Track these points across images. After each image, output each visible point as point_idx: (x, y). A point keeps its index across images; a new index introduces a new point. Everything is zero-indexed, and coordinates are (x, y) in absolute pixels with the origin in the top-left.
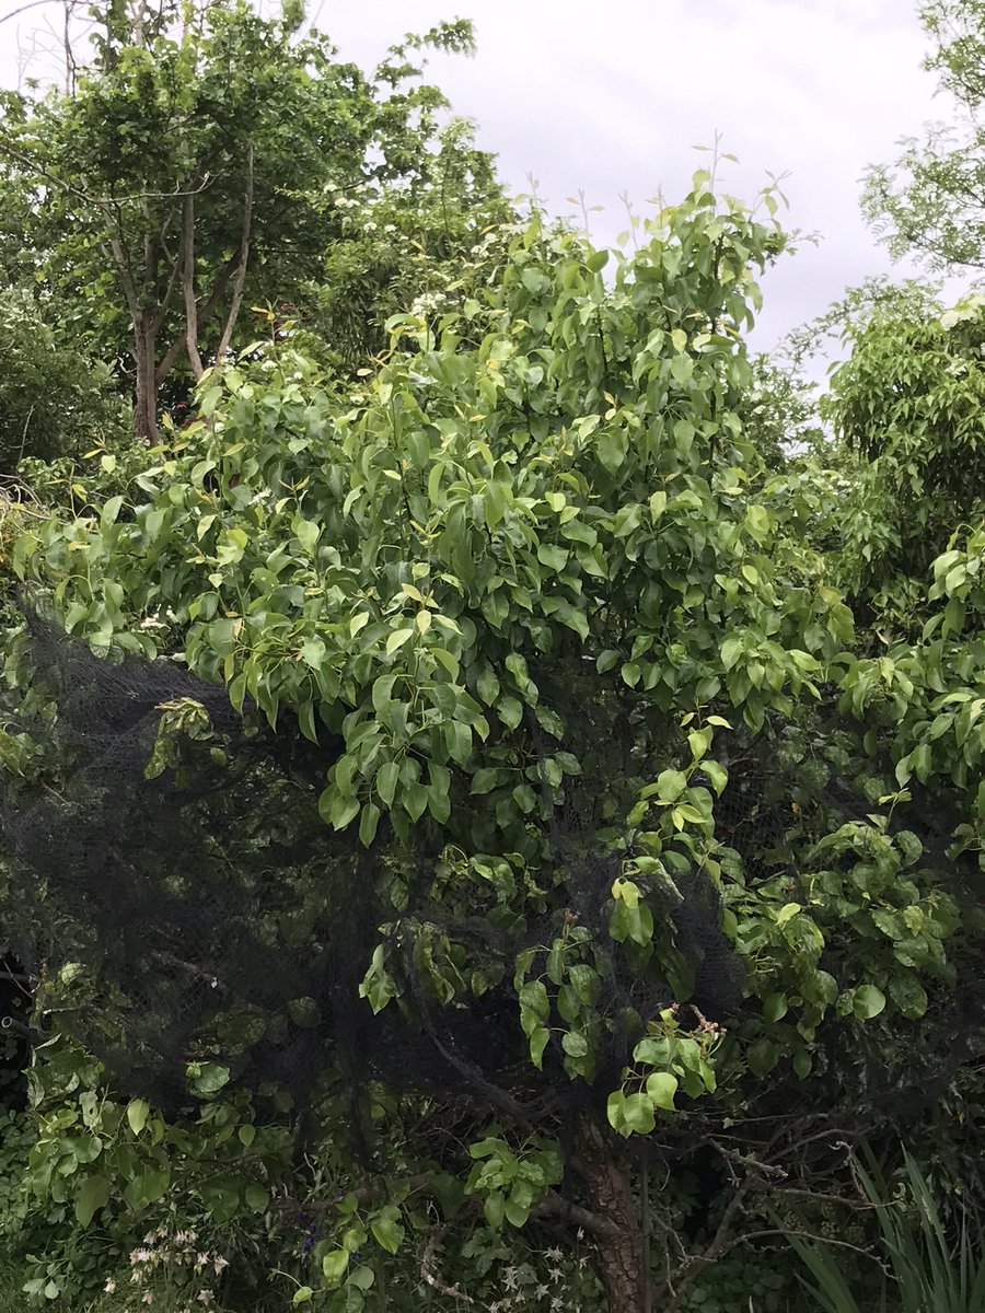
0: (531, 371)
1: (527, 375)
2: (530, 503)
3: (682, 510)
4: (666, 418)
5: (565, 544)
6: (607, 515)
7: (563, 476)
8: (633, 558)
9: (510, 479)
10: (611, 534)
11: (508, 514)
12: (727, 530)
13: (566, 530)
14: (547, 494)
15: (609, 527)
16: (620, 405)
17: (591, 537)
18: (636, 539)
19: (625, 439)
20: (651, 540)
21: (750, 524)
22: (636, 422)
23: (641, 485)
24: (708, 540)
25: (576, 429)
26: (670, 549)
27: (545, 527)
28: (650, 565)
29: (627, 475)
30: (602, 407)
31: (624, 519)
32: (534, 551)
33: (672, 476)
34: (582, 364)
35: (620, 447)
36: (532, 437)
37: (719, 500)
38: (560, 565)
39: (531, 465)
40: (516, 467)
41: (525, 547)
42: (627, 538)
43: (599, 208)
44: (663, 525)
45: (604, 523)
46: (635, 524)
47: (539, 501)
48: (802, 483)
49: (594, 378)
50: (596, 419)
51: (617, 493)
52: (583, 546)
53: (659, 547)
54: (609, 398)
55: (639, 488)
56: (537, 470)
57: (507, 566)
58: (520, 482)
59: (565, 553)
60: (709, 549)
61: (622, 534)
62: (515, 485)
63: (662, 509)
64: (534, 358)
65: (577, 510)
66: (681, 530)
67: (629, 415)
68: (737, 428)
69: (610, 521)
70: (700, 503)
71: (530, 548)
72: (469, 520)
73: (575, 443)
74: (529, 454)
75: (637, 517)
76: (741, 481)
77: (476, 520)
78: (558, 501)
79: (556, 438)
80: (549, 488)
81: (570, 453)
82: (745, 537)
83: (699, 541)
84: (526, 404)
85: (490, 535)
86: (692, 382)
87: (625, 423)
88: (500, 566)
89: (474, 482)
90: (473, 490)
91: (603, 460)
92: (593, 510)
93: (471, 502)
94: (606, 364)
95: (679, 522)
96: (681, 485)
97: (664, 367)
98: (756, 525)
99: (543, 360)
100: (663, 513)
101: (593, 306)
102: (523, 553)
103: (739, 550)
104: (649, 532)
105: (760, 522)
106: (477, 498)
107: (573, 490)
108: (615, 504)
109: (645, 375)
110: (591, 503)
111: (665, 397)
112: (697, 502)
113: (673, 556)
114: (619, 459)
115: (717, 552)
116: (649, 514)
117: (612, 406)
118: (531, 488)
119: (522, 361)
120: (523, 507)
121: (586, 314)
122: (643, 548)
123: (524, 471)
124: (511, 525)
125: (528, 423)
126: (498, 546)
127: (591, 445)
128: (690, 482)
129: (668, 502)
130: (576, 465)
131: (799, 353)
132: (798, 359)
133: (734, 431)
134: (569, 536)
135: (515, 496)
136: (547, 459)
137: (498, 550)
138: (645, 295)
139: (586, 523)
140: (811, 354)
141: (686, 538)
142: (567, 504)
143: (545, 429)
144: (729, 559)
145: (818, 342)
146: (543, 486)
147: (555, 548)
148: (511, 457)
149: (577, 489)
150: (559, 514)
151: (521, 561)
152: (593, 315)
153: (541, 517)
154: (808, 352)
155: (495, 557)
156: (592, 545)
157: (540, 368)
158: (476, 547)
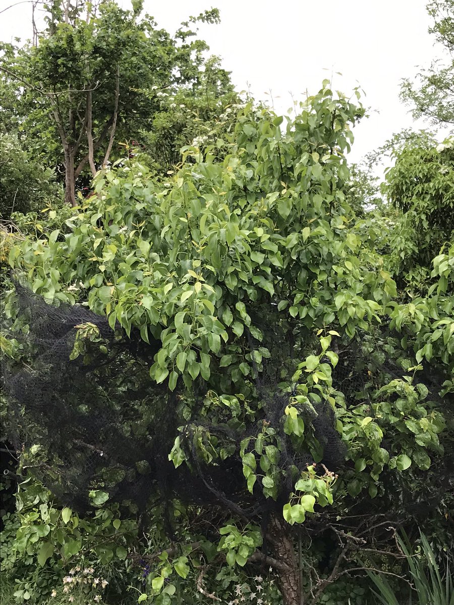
0: (248, 172)
1: (245, 174)
2: (247, 233)
4: (310, 193)
5: (263, 252)
6: (282, 238)
7: (262, 220)
8: (294, 258)
9: (238, 222)
10: (284, 247)
11: (237, 238)
12: (338, 245)
13: (264, 245)
14: (255, 228)
15: (283, 244)
16: (288, 187)
17: (275, 248)
18: (296, 249)
19: (291, 204)
20: (302, 250)
21: (348, 242)
22: (296, 195)
23: (298, 224)
24: (329, 250)
25: (268, 198)
26: (311, 254)
27: (254, 244)
28: (302, 261)
29: (291, 220)
30: (280, 188)
31: (290, 240)
32: (249, 255)
33: (312, 220)
34: (271, 168)
35: (289, 207)
36: (248, 202)
37: (334, 231)
38: (261, 261)
39: (248, 215)
40: (240, 216)
41: (245, 253)
42: (292, 249)
44: (308, 243)
45: (281, 242)
46: (295, 242)
47: (251, 232)
48: (373, 223)
49: (277, 175)
50: (277, 194)
51: (287, 228)
52: (272, 253)
53: (306, 253)
54: (283, 184)
55: (297, 226)
56: (250, 218)
57: (236, 262)
58: (242, 223)
59: (263, 255)
60: (330, 254)
61: (289, 247)
62: (240, 224)
64: (249, 166)
65: (269, 236)
66: (317, 245)
67: (292, 192)
68: (342, 198)
69: (284, 241)
71: (247, 253)
72: (219, 240)
73: (268, 205)
74: (247, 210)
75: (296, 239)
76: (344, 223)
77: (222, 241)
78: (260, 232)
79: (259, 203)
80: (256, 226)
81: (266, 210)
82: (346, 248)
83: (325, 251)
84: (245, 187)
85: (228, 247)
86: (322, 177)
87: (291, 196)
88: (233, 261)
89: (221, 223)
90: (221, 227)
91: (281, 213)
92: (276, 236)
93: (220, 232)
94: (282, 168)
95: (316, 241)
96: (317, 224)
97: (308, 170)
98: (351, 243)
99: (253, 167)
100: (308, 237)
101: (276, 142)
102: (244, 255)
103: (344, 254)
104: (302, 246)
105: (353, 241)
106: (223, 231)
107: (267, 227)
108: (286, 233)
109: (300, 174)
110: (275, 232)
111: (309, 184)
112: (324, 232)
113: (313, 257)
114: (288, 212)
115: (333, 255)
116: (302, 238)
117: (284, 188)
118: (247, 226)
119: (243, 167)
120: (244, 235)
121: (273, 146)
122: (299, 253)
123: (244, 218)
124: (238, 243)
125: (246, 196)
126: (232, 252)
127: (275, 206)
128: (321, 223)
129: (311, 232)
130: (268, 215)
131: (371, 164)
132: (370, 166)
133: (341, 200)
134: (265, 248)
135: (240, 230)
136: (254, 212)
137: (232, 254)
138: (300, 137)
139: (273, 242)
140: (377, 164)
141: (319, 249)
142: (264, 233)
143: (254, 198)
144: (339, 258)
145: (380, 159)
146: (253, 225)
147: (259, 253)
148: (238, 211)
149: (269, 226)
150: (260, 238)
151: (243, 259)
152: (276, 146)
153: (252, 239)
154: (375, 163)
155: (231, 257)
156: (275, 252)
157: (251, 170)
158: (222, 253)
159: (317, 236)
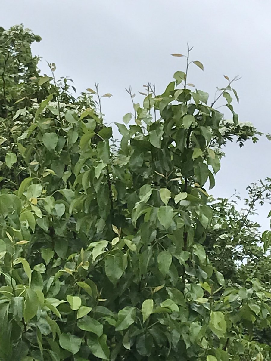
0: (57, 207)
1: (54, 210)
2: (56, 303)
3: (165, 314)
4: (155, 248)
5: (79, 334)
6: (111, 314)
7: (81, 284)
8: (128, 347)
9: (41, 285)
10: (113, 328)
11: (40, 312)
12: (196, 328)
13: (81, 323)
14: (68, 297)
15: (112, 322)
16: (122, 235)
17: (99, 329)
18: (131, 333)
19: (125, 260)
20: (141, 334)
21: (212, 325)
22: (133, 247)
23: (135, 294)
24: (181, 336)
25: (91, 250)
26: (155, 342)
27: (65, 321)
28: (140, 352)
29: (125, 286)
30: (110, 236)
31: (123, 318)
32: (57, 339)
33: (158, 288)
34: (94, 203)
35: (121, 265)
36: (55, 254)
37: (189, 306)
38: (75, 350)
39: (57, 274)
40: (45, 276)
41: (50, 335)
42: (125, 331)
43: (108, 95)
44: (150, 324)
45: (107, 319)
46: (131, 322)
47: (62, 301)
48: (249, 295)
49: (103, 215)
50: (105, 243)
51: (118, 298)
52: (93, 336)
53: (147, 339)
54: (115, 230)
55: (133, 297)
56: (61, 279)
57: (35, 349)
58: (48, 286)
59: (80, 341)
60: (182, 343)
61: (121, 328)
62: (45, 288)
63: (150, 313)
64: (58, 197)
65: (89, 309)
66: (162, 328)
67: (128, 242)
68: (203, 256)
69: (112, 317)
70: (177, 309)
71: (54, 337)
72: (10, 316)
73: (91, 260)
74: (54, 266)
75: (133, 317)
76: (206, 292)
77: (17, 316)
78: (76, 302)
79: (77, 256)
80: (69, 292)
81: (86, 268)
82: (209, 333)
83: (175, 336)
84: (52, 231)
85: (25, 326)
86: (173, 224)
87: (126, 247)
88: (31, 348)
89: (17, 288)
90: (15, 293)
91: (108, 273)
92: (100, 309)
93: (13, 302)
94: (112, 203)
95: (162, 322)
96: (163, 296)
97: (154, 214)
98: (216, 326)
99: (65, 199)
100: (151, 314)
101: (104, 165)
102: (48, 339)
103: (205, 344)
104: (140, 328)
105: (219, 324)
106: (18, 300)
107: (87, 295)
108: (117, 306)
109: (141, 218)
110: (100, 304)
111: (154, 233)
112: (175, 308)
113: (157, 346)
114: (119, 274)
115: (188, 346)
116: (140, 315)
117: (116, 236)
118: (56, 291)
119: (49, 199)
120: (51, 307)
121: (99, 170)
122: (135, 340)
123: (52, 279)
124: (42, 321)
125: (53, 244)
126: (31, 334)
127: (101, 263)
128: (170, 293)
129: (155, 306)
130: (91, 276)
131: (254, 201)
132: (252, 206)
133: (200, 259)
134: (83, 328)
135: (45, 298)
136: (69, 271)
137: (30, 337)
138: (138, 160)
139: (96, 318)
140: (262, 203)
141: (167, 334)
142: (83, 305)
143: (65, 248)
144: (196, 350)
145: (267, 195)
146: (65, 290)
147: (72, 336)
148: (41, 269)
149: (90, 294)
150: (76, 312)
151: (47, 346)
152: (105, 172)
153: (63, 313)
154: (259, 200)
155: (27, 342)
156: (99, 335)
157: (62, 205)
158: (14, 335)
159: (164, 314)
